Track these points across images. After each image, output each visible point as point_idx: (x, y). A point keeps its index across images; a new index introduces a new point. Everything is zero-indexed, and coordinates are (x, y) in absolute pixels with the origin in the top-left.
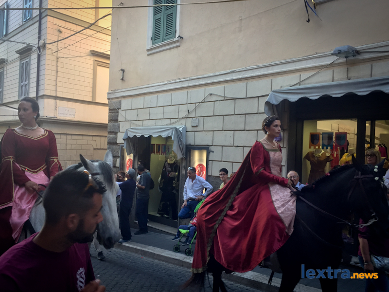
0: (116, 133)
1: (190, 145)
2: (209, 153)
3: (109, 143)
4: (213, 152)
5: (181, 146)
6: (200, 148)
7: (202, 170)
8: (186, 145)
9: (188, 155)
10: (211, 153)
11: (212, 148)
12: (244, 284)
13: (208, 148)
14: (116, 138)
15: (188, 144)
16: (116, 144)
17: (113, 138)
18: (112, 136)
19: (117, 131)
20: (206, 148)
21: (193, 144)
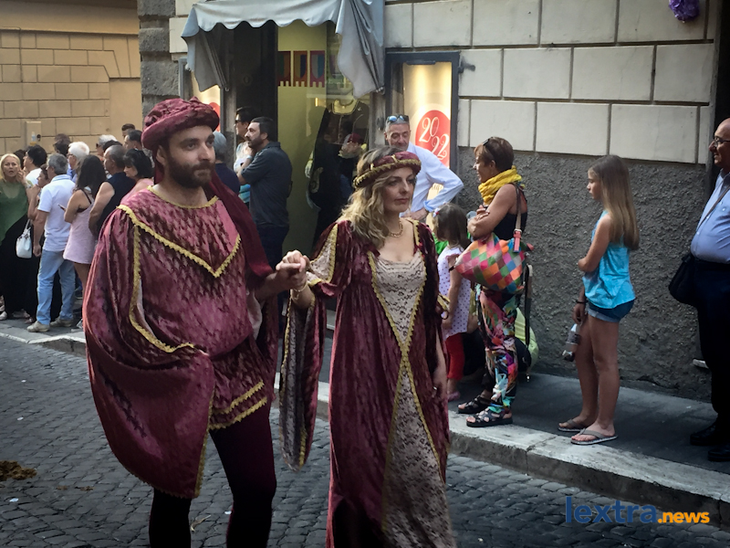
0: (164, 21)
1: (399, 48)
2: (461, 72)
3: (146, 55)
4: (472, 68)
5: (368, 53)
6: (432, 57)
7: (437, 131)
8: (387, 50)
9: (394, 81)
10: (467, 73)
11: (469, 56)
12: (561, 481)
13: (458, 55)
14: (166, 38)
15: (391, 44)
16: (166, 55)
17: (156, 38)
18: (153, 30)
19: (165, 13)
20: (450, 56)
21: (409, 45)
